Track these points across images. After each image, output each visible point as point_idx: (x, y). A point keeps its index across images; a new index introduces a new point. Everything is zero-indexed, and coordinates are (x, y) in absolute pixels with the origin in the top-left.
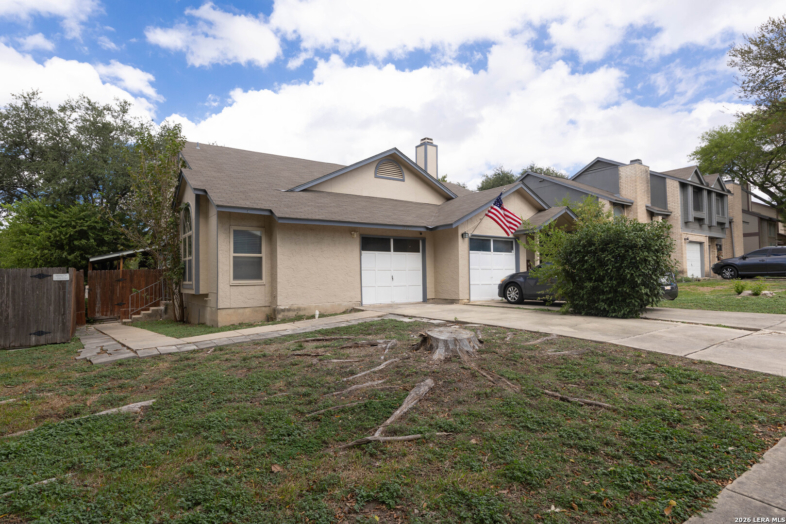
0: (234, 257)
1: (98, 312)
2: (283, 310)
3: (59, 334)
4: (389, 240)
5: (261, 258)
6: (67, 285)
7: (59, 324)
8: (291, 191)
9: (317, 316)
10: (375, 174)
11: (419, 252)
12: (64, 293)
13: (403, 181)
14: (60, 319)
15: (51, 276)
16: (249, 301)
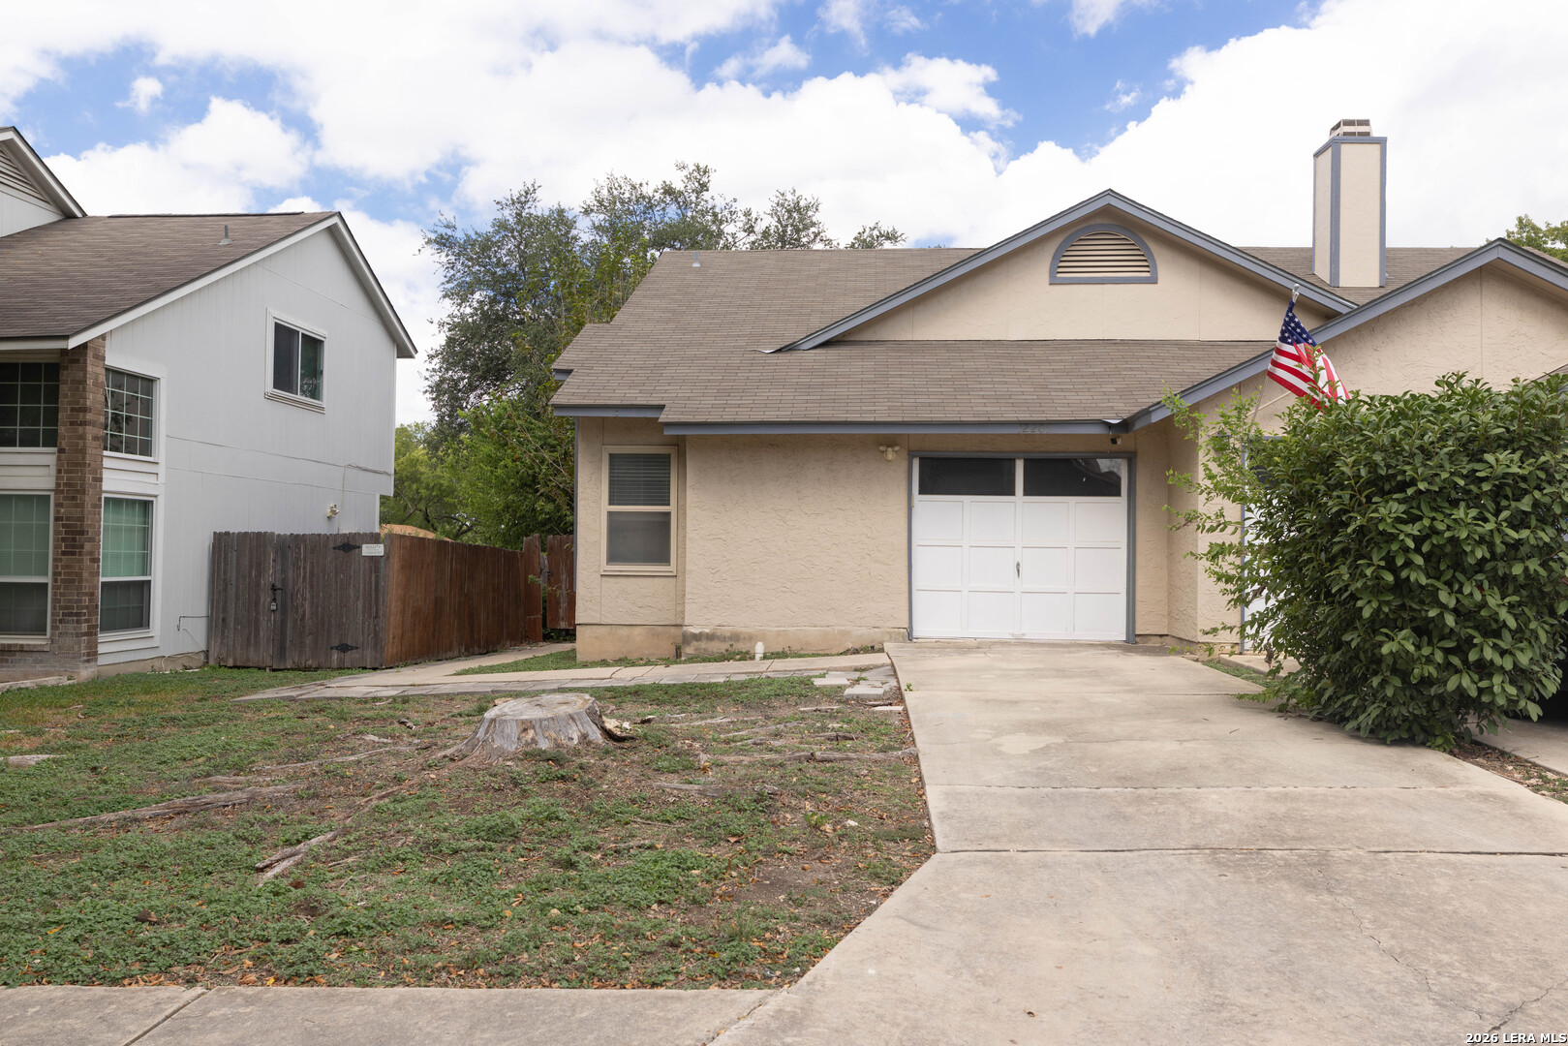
0: (610, 514)
1: (563, 619)
2: (697, 637)
3: (369, 651)
4: (1012, 461)
5: (668, 514)
6: (382, 564)
7: (369, 635)
8: (790, 348)
9: (758, 657)
10: (1053, 274)
11: (1118, 494)
12: (377, 577)
13: (1153, 281)
14: (371, 626)
15: (360, 547)
16: (641, 610)
